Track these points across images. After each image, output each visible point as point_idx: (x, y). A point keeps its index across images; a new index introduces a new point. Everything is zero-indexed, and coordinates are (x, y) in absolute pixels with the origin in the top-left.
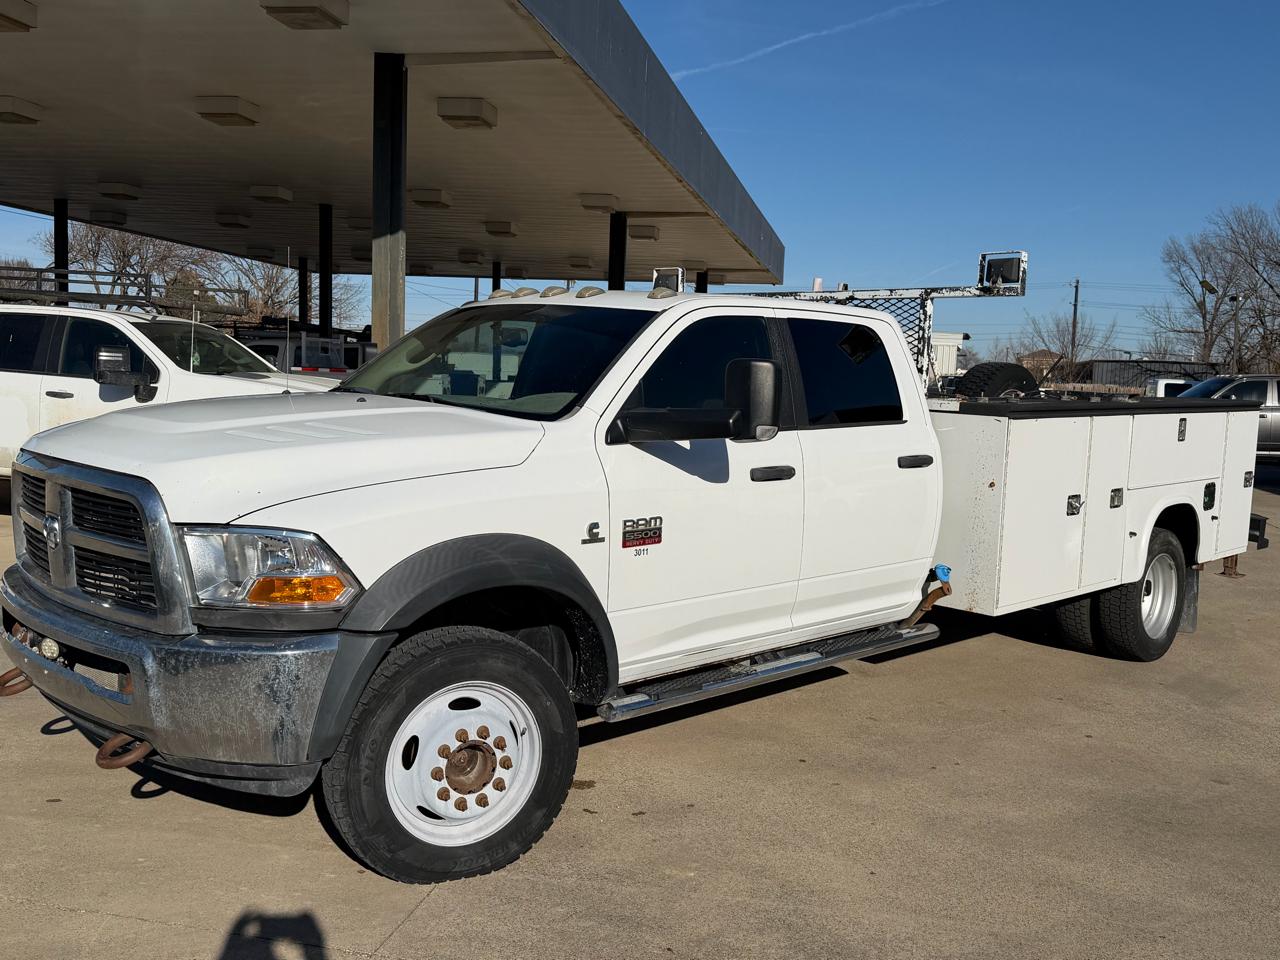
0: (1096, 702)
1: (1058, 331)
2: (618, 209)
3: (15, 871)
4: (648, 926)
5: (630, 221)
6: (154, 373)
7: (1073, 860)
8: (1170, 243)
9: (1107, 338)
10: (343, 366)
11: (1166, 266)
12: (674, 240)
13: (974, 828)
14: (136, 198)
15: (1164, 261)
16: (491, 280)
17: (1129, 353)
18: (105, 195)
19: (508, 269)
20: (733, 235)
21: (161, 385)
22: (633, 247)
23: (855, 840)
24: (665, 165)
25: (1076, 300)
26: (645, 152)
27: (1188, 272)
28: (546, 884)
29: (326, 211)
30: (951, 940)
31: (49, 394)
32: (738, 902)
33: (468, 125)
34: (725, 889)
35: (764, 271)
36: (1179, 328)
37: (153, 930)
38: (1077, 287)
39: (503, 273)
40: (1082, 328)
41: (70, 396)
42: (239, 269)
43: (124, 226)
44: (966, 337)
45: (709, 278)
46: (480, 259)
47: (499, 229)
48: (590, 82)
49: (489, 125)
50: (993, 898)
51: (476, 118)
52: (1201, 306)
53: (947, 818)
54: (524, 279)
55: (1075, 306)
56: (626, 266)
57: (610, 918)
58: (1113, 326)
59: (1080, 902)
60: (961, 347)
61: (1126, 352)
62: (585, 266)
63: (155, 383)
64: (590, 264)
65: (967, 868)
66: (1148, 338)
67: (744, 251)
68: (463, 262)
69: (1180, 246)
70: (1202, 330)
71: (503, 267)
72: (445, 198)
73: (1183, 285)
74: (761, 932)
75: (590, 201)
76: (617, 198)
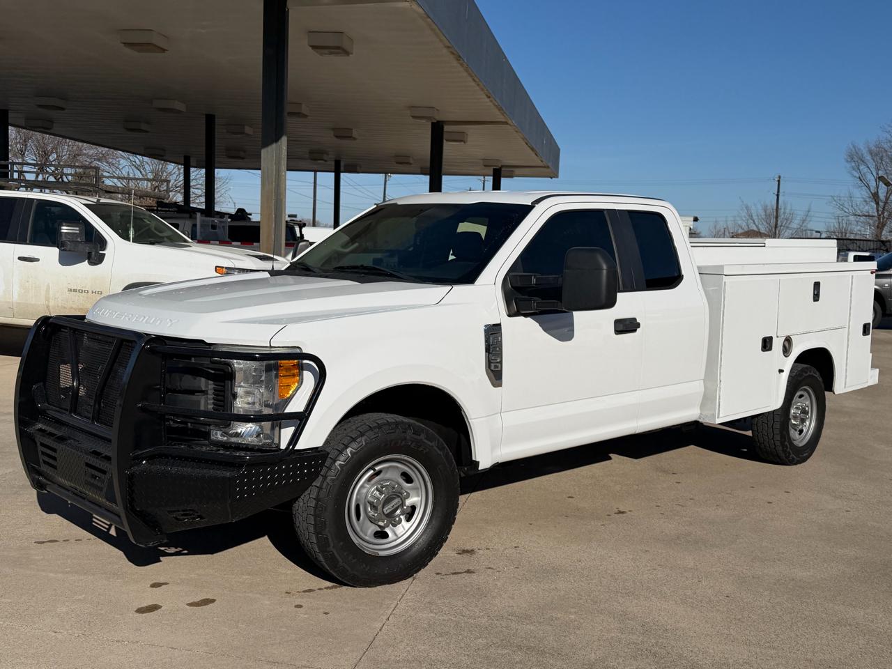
0: (844, 493)
1: (766, 215)
2: (438, 119)
3: (67, 613)
4: (550, 654)
5: (446, 128)
6: (102, 243)
7: (854, 607)
8: (851, 147)
9: (804, 221)
10: (228, 240)
11: (848, 165)
12: (478, 143)
13: (775, 584)
14: (63, 109)
15: (847, 161)
16: (333, 174)
17: (819, 232)
18: (40, 106)
19: (345, 166)
20: (524, 139)
21: (108, 252)
22: (449, 148)
23: (689, 593)
24: (478, 85)
25: (778, 192)
26: (465, 74)
27: (866, 170)
28: (465, 623)
29: (210, 119)
30: (777, 665)
31: (20, 258)
32: (612, 637)
33: (331, 53)
34: (601, 627)
35: (545, 167)
36: (859, 212)
37: (182, 655)
38: (779, 181)
39: (342, 169)
40: (784, 213)
41: (37, 260)
42: (133, 165)
43: (52, 131)
44: (696, 219)
45: (503, 173)
46: (325, 157)
47: (343, 133)
48: (429, 20)
49: (347, 53)
50: (801, 635)
51: (338, 48)
52: (875, 196)
53: (753, 577)
54: (358, 173)
55: (778, 195)
56: (444, 163)
57: (520, 648)
58: (809, 211)
59: (867, 637)
60: (692, 227)
61: (817, 232)
62: (407, 163)
63: (104, 250)
64: (411, 162)
65: (776, 613)
66: (834, 221)
67: (531, 152)
68: (312, 159)
69: (859, 149)
70: (876, 214)
71: (342, 164)
72: (304, 110)
73: (861, 180)
74: (635, 658)
75: (417, 113)
76: (437, 110)
